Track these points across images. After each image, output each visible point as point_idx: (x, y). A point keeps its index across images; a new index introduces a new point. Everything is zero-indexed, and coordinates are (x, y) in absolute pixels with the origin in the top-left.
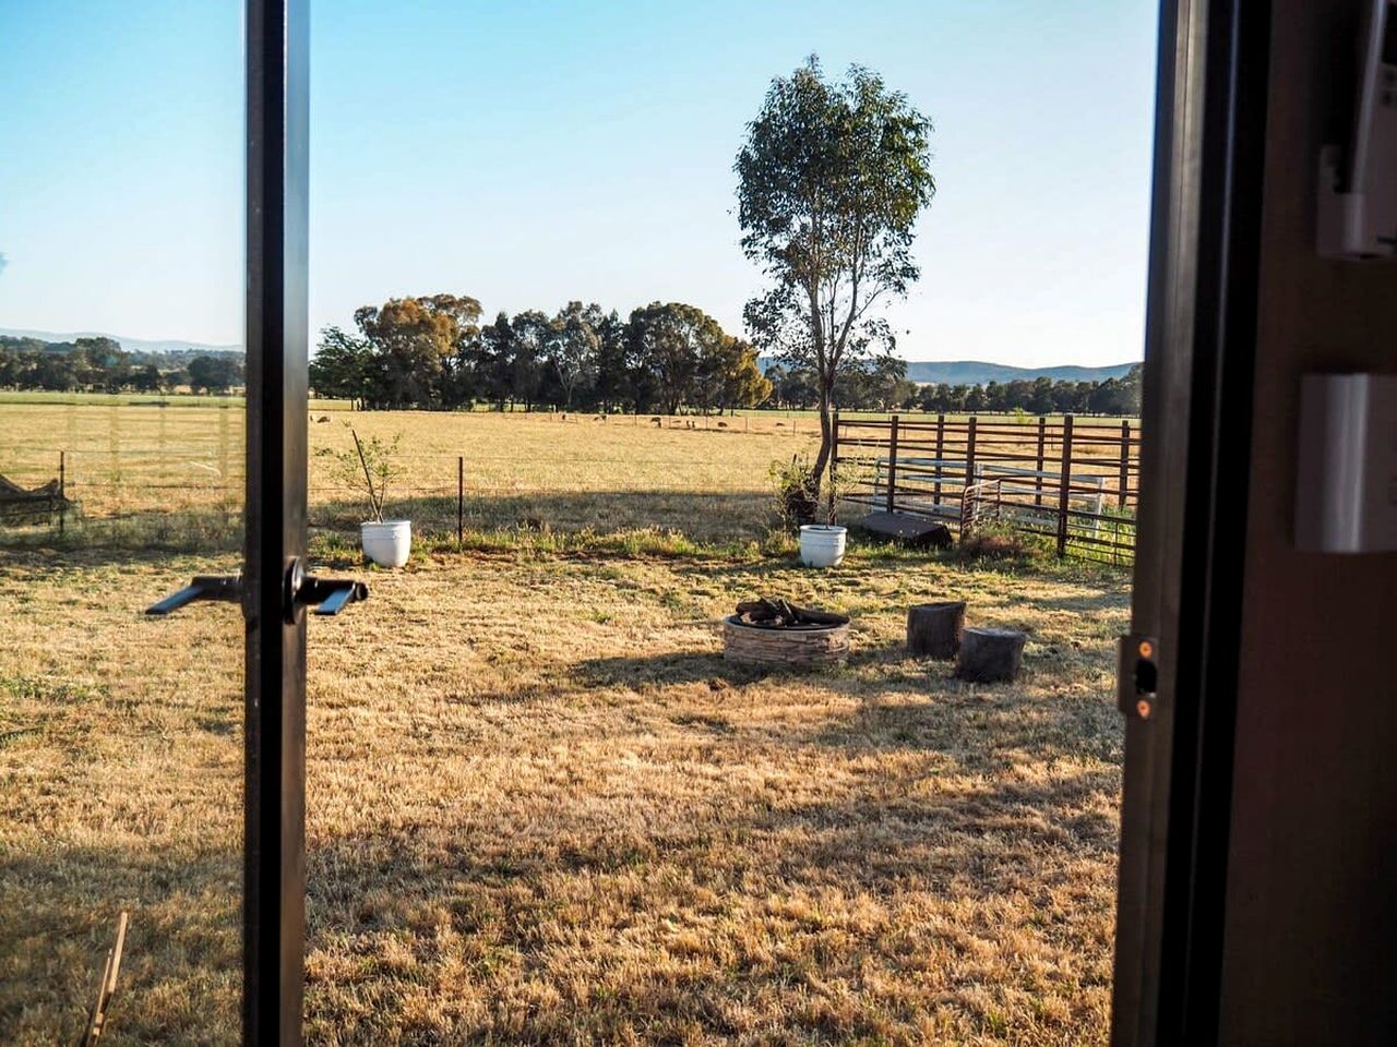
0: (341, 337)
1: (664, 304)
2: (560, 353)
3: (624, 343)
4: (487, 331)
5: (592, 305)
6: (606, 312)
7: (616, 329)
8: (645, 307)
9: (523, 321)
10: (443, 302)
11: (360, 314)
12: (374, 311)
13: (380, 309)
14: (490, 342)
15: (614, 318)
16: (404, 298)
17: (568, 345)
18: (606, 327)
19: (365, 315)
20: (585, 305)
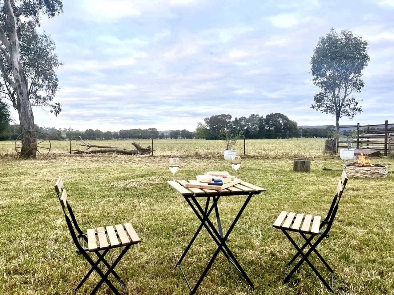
0: (201, 124)
1: (274, 113)
2: (249, 126)
3: (265, 123)
4: (233, 122)
5: (257, 115)
6: (260, 116)
7: (263, 120)
8: (269, 114)
9: (241, 119)
10: (224, 116)
11: (205, 120)
12: (208, 118)
13: (210, 118)
14: (234, 124)
15: (262, 117)
16: (215, 115)
17: (252, 124)
18: (261, 119)
19: (206, 120)
20: (255, 115)
